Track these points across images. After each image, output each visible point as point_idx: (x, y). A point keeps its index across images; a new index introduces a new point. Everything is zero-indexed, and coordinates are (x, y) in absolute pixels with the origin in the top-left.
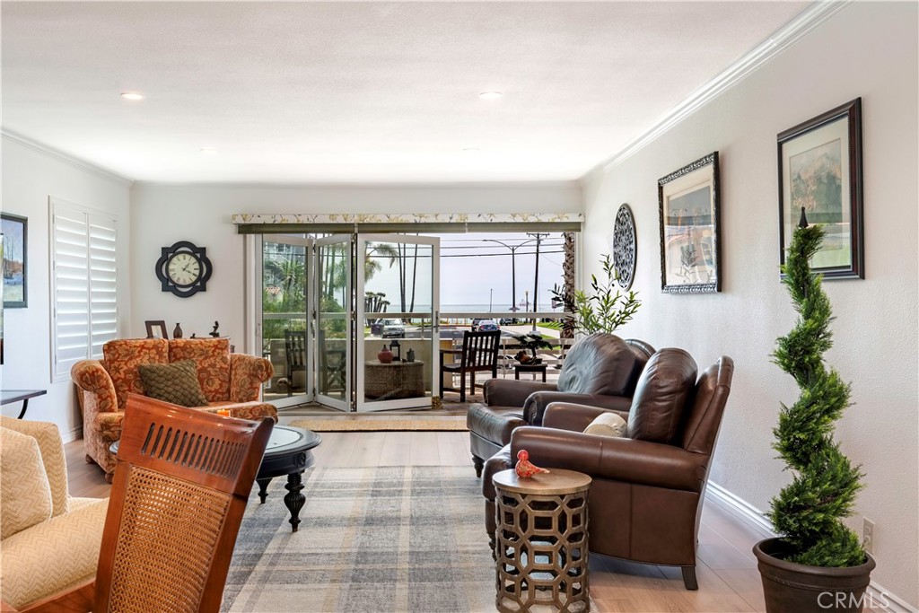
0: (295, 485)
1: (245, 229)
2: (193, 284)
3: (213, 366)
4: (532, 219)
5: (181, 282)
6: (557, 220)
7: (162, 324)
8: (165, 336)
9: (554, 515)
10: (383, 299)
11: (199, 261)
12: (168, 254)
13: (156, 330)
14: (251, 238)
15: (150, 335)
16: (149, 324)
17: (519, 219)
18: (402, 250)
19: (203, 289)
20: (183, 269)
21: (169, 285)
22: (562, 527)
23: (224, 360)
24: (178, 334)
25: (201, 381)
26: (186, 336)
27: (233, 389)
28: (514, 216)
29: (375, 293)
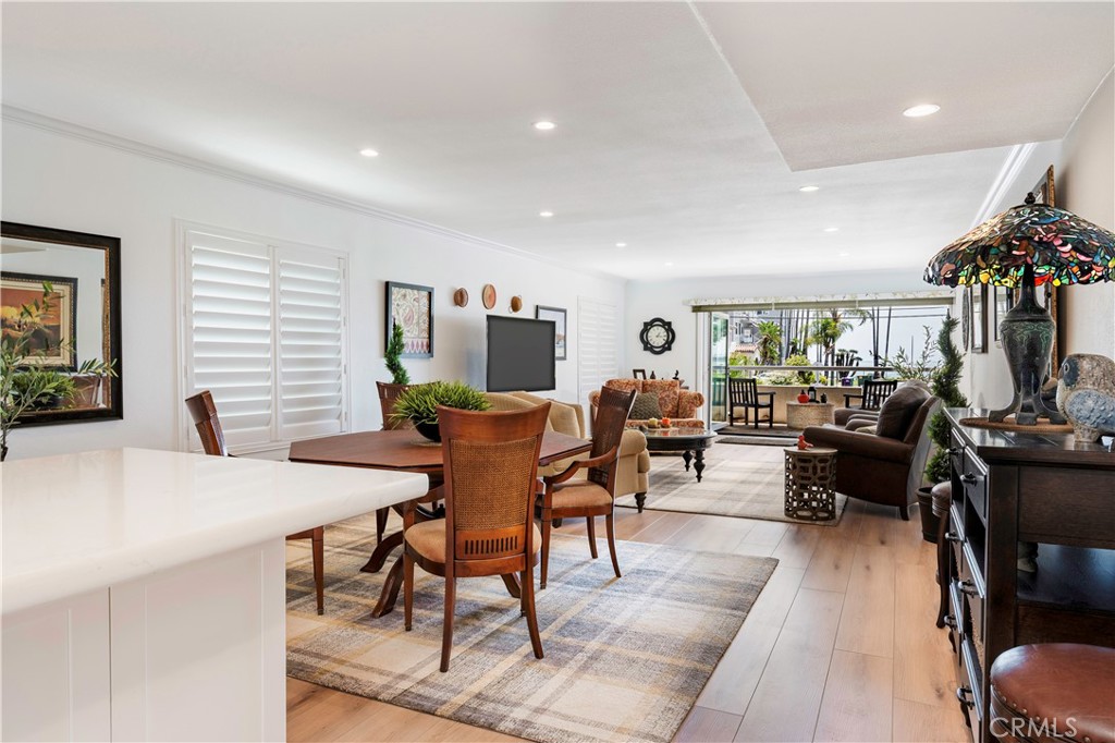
0: (699, 457)
1: (697, 309)
2: (663, 346)
3: (668, 396)
4: (910, 296)
5: (655, 345)
6: (932, 297)
7: (643, 371)
8: (645, 378)
9: (810, 465)
10: (856, 356)
11: (667, 331)
12: (648, 326)
13: (640, 375)
14: (701, 314)
15: (635, 377)
16: (635, 371)
17: (899, 297)
18: (876, 312)
19: (669, 349)
20: (657, 336)
21: (648, 347)
22: (815, 473)
23: (675, 393)
24: (653, 377)
25: (661, 405)
26: (658, 378)
27: (680, 411)
28: (895, 294)
29: (848, 350)
